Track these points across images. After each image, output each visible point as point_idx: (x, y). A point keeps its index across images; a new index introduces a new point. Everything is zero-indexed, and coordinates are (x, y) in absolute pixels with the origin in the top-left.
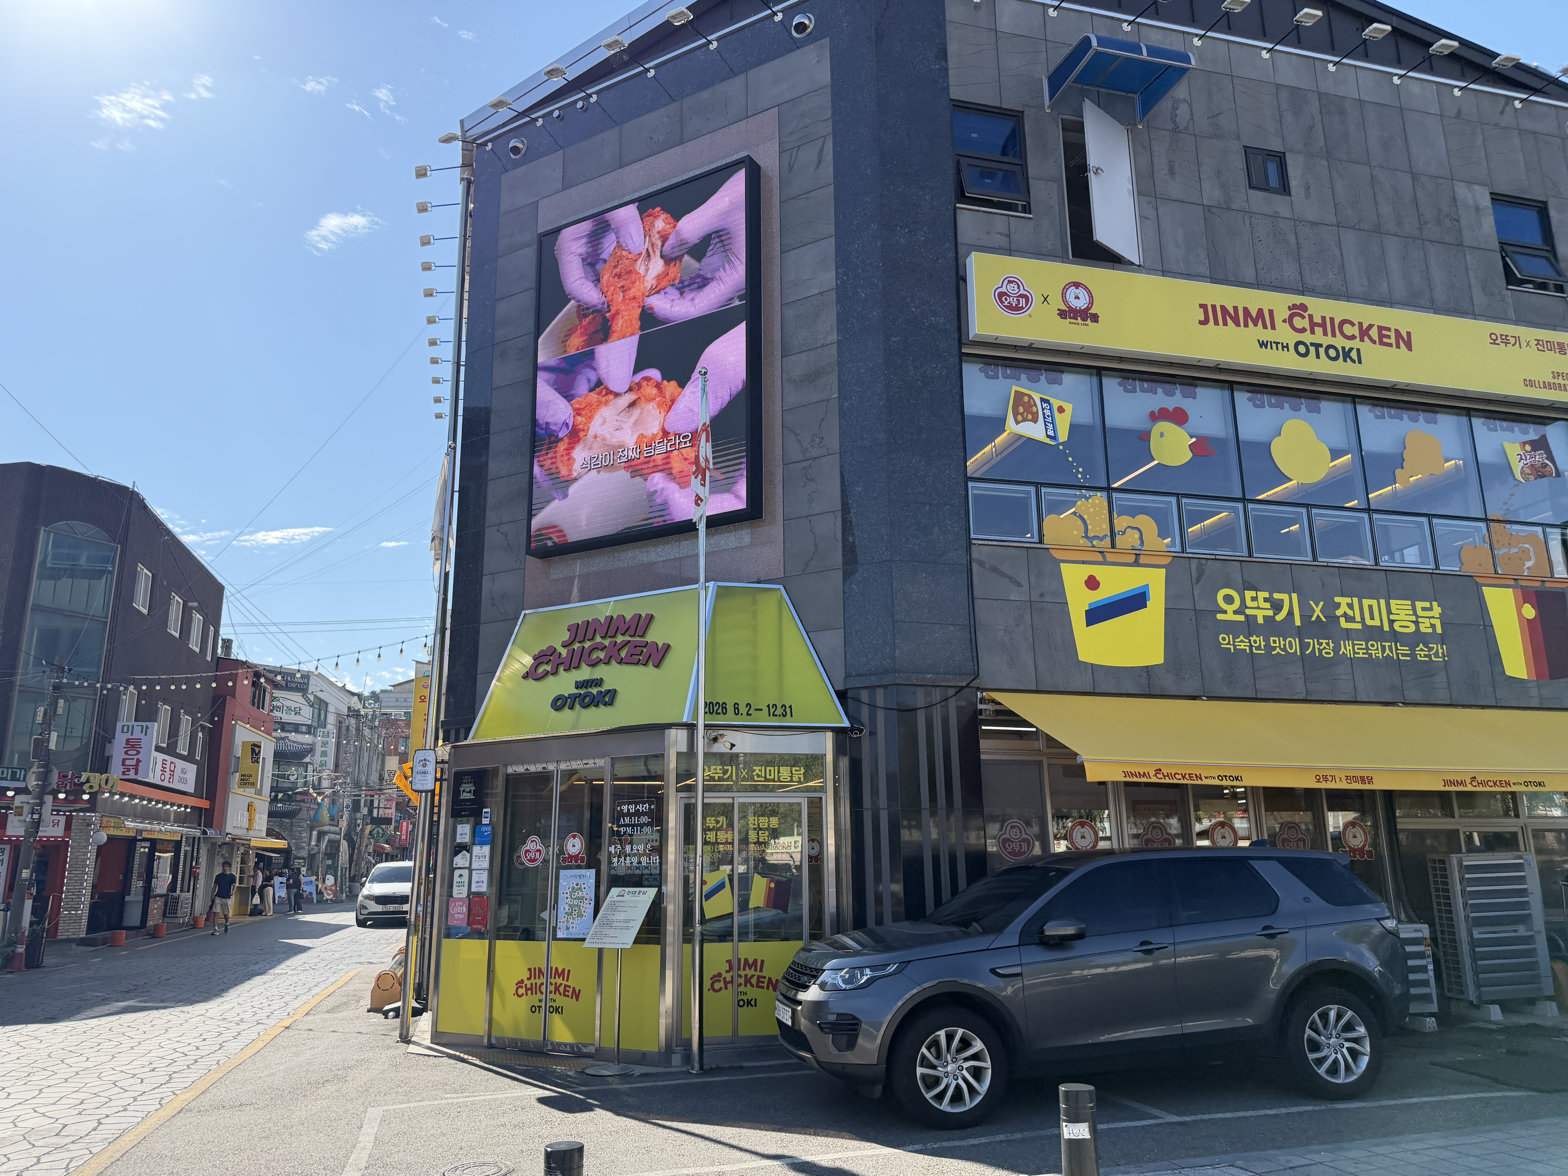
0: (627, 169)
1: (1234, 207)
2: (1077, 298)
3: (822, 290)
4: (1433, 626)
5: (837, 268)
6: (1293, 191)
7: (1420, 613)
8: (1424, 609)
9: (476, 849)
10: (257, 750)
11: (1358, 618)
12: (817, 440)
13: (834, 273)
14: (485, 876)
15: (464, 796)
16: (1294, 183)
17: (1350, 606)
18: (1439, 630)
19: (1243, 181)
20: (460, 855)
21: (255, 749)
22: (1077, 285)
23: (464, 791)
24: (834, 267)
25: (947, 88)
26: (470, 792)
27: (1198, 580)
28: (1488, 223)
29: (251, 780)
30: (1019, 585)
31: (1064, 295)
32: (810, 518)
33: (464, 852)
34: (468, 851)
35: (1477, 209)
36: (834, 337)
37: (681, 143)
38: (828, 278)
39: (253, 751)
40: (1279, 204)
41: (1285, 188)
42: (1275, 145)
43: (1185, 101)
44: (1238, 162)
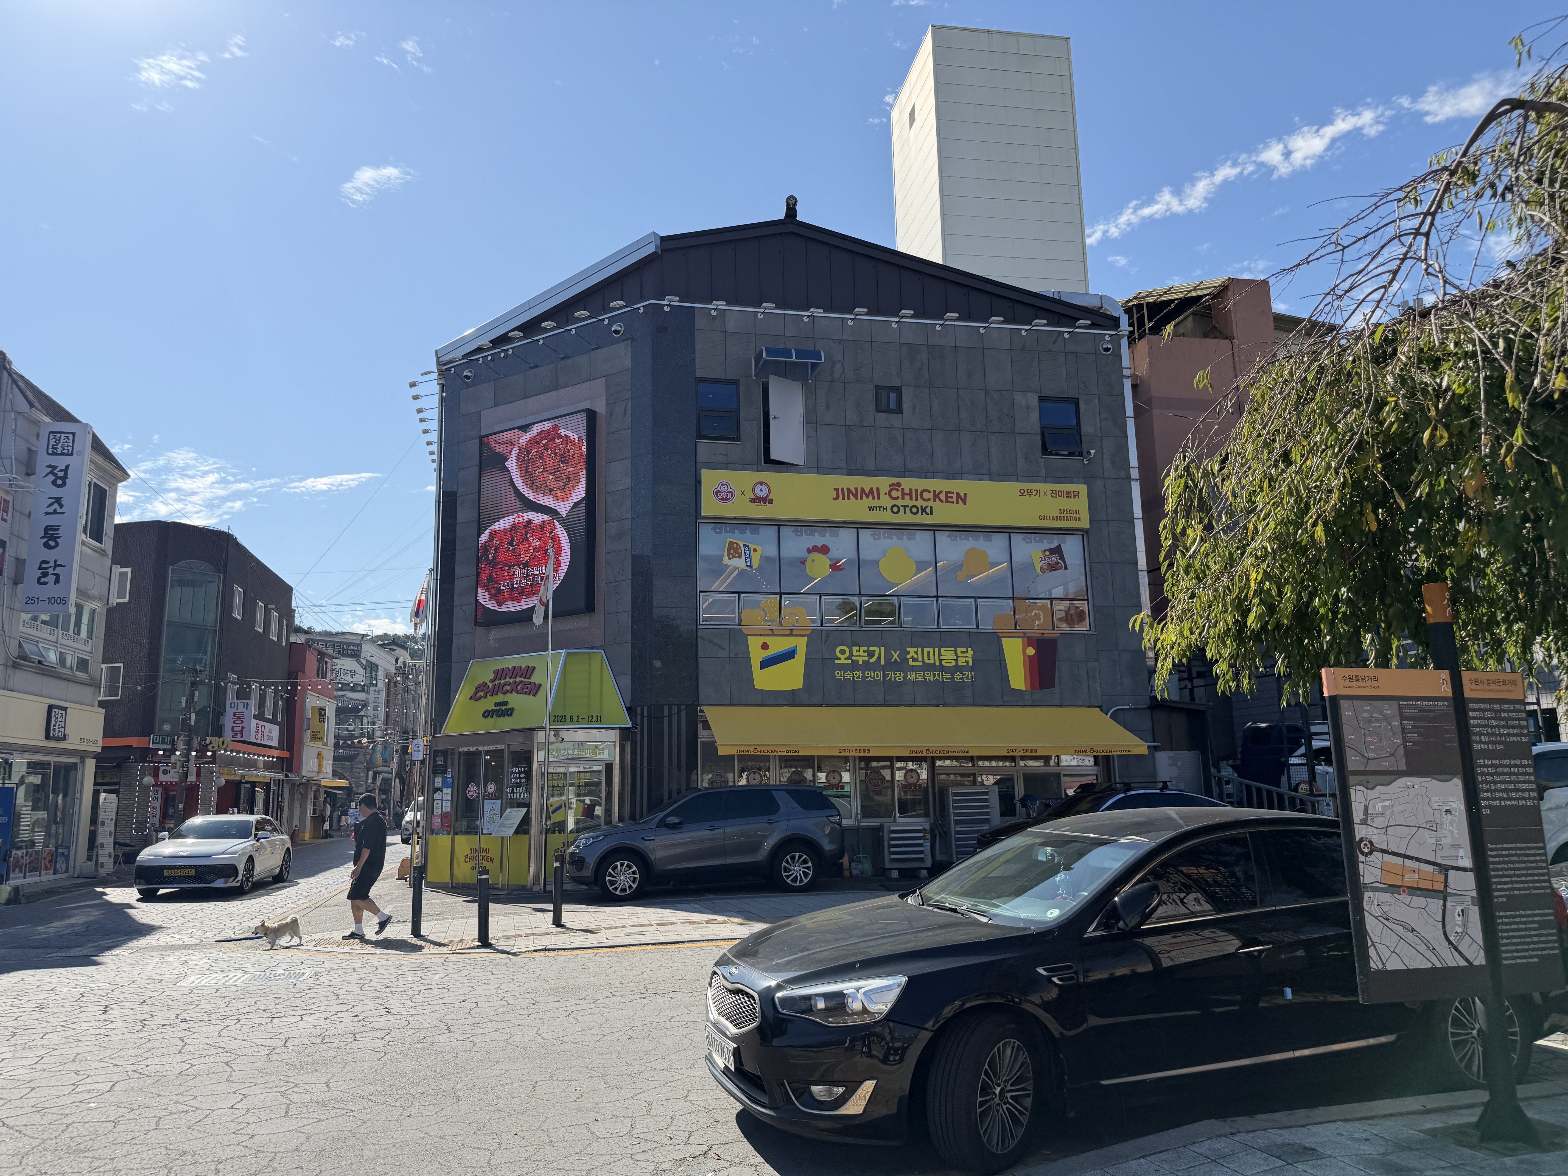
0: (529, 400)
1: (865, 424)
2: (761, 490)
3: (625, 488)
4: (967, 662)
5: (632, 476)
6: (904, 411)
7: (959, 654)
8: (962, 652)
9: (445, 790)
10: (323, 712)
11: (920, 659)
12: (622, 572)
13: (630, 479)
14: (449, 804)
15: (438, 763)
16: (906, 406)
17: (916, 653)
18: (970, 664)
19: (872, 407)
21: (321, 711)
22: (761, 483)
23: (437, 760)
24: (630, 476)
25: (694, 371)
26: (441, 760)
27: (825, 642)
28: (1035, 417)
29: (320, 735)
30: (724, 649)
31: (753, 489)
32: (617, 614)
33: (439, 792)
34: (441, 791)
35: (1028, 408)
36: (630, 515)
37: (557, 389)
38: (628, 482)
39: (320, 714)
40: (895, 420)
41: (899, 410)
42: (896, 383)
43: (840, 361)
44: (870, 396)
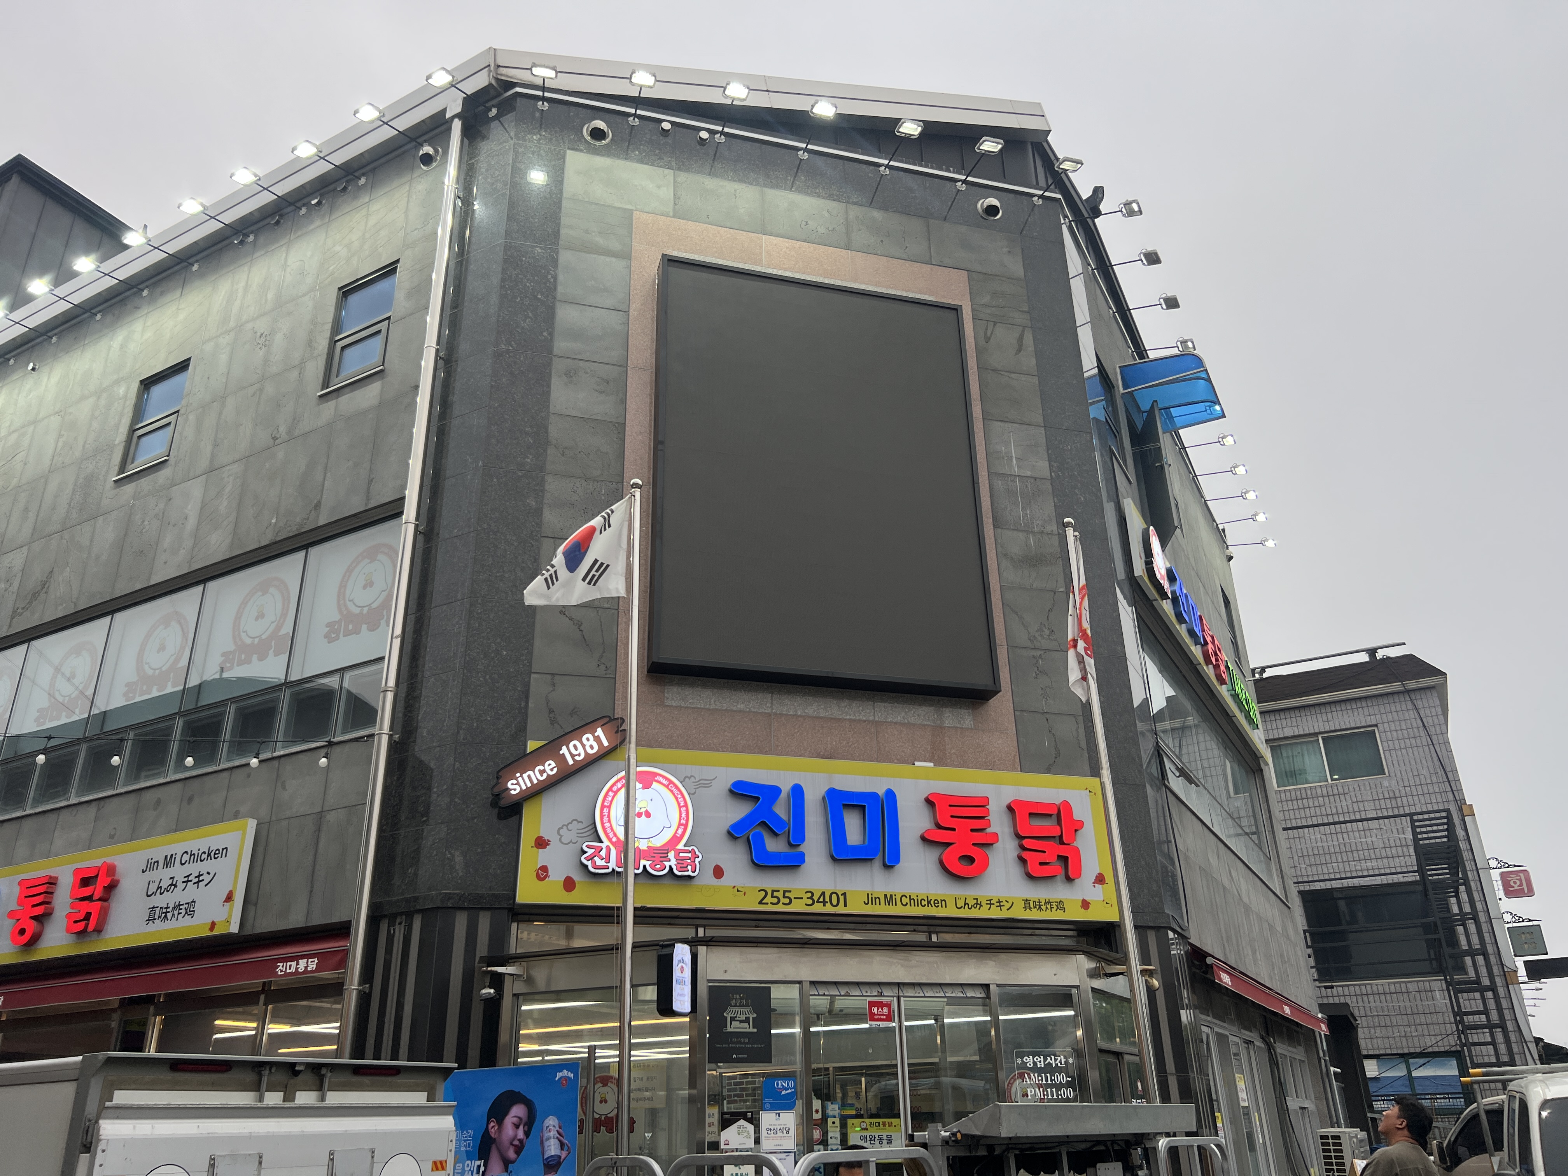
0: (773, 239)
3: (1035, 475)
5: (1050, 461)
9: (767, 1119)
12: (1047, 632)
13: (1047, 464)
15: (734, 1027)
20: (733, 1129)
23: (733, 1019)
24: (1046, 457)
26: (747, 1020)
32: (1048, 716)
33: (742, 1122)
34: (750, 1121)
37: (848, 248)
